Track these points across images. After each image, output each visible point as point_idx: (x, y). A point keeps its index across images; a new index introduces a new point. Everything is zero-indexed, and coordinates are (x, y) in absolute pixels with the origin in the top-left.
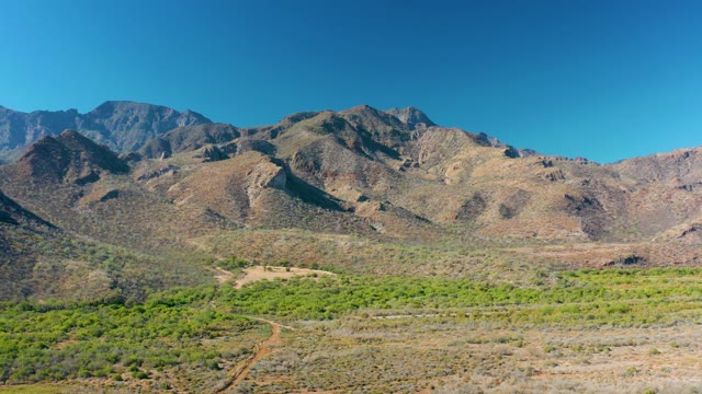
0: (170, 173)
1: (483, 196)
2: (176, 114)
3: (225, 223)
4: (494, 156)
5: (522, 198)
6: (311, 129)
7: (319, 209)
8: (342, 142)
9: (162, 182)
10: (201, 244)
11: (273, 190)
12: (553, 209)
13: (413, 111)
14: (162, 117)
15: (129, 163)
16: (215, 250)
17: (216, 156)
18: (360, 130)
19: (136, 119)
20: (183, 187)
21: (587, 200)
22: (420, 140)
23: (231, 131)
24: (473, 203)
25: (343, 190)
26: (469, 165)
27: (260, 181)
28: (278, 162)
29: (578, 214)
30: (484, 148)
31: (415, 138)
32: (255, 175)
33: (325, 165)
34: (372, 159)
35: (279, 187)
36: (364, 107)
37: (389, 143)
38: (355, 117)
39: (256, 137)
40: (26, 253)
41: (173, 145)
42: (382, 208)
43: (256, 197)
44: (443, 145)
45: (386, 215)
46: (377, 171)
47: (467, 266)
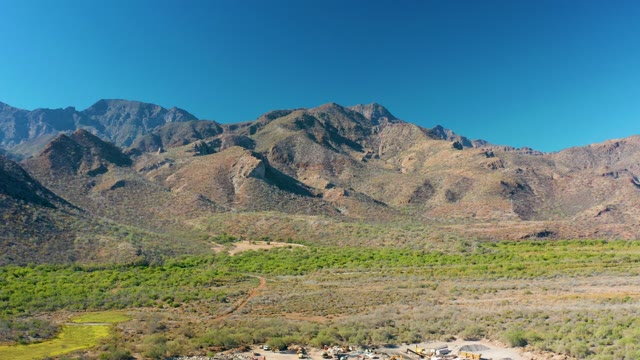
0: (167, 165)
1: (432, 183)
2: (164, 111)
3: (215, 207)
4: (444, 148)
5: (466, 184)
6: (285, 126)
7: (293, 195)
8: (312, 137)
9: (160, 173)
10: (196, 224)
11: (254, 179)
12: (491, 193)
13: (376, 106)
14: (151, 114)
15: (131, 157)
16: (209, 229)
17: (205, 150)
18: (328, 126)
19: (128, 116)
20: (179, 178)
21: (520, 186)
22: (380, 135)
23: (214, 127)
24: (423, 189)
25: (313, 179)
26: (422, 156)
27: (243, 171)
28: (257, 155)
29: (511, 198)
30: (436, 142)
31: (375, 132)
32: (238, 166)
33: (298, 157)
34: (338, 152)
35: (259, 177)
36: (331, 105)
37: (353, 137)
38: (323, 115)
39: (237, 132)
40: (66, 230)
41: (164, 139)
42: (346, 194)
43: (240, 185)
44: (400, 138)
45: (349, 200)
46: (342, 162)
47: (410, 239)
